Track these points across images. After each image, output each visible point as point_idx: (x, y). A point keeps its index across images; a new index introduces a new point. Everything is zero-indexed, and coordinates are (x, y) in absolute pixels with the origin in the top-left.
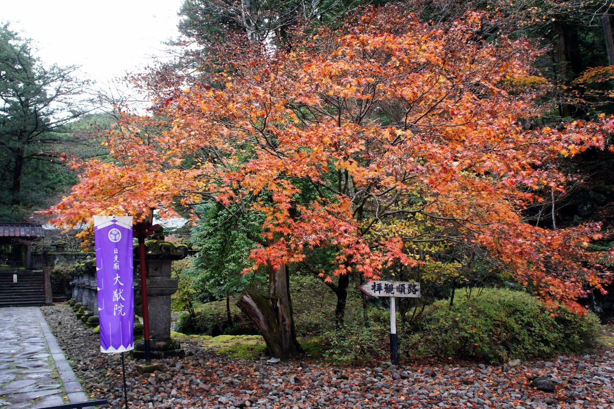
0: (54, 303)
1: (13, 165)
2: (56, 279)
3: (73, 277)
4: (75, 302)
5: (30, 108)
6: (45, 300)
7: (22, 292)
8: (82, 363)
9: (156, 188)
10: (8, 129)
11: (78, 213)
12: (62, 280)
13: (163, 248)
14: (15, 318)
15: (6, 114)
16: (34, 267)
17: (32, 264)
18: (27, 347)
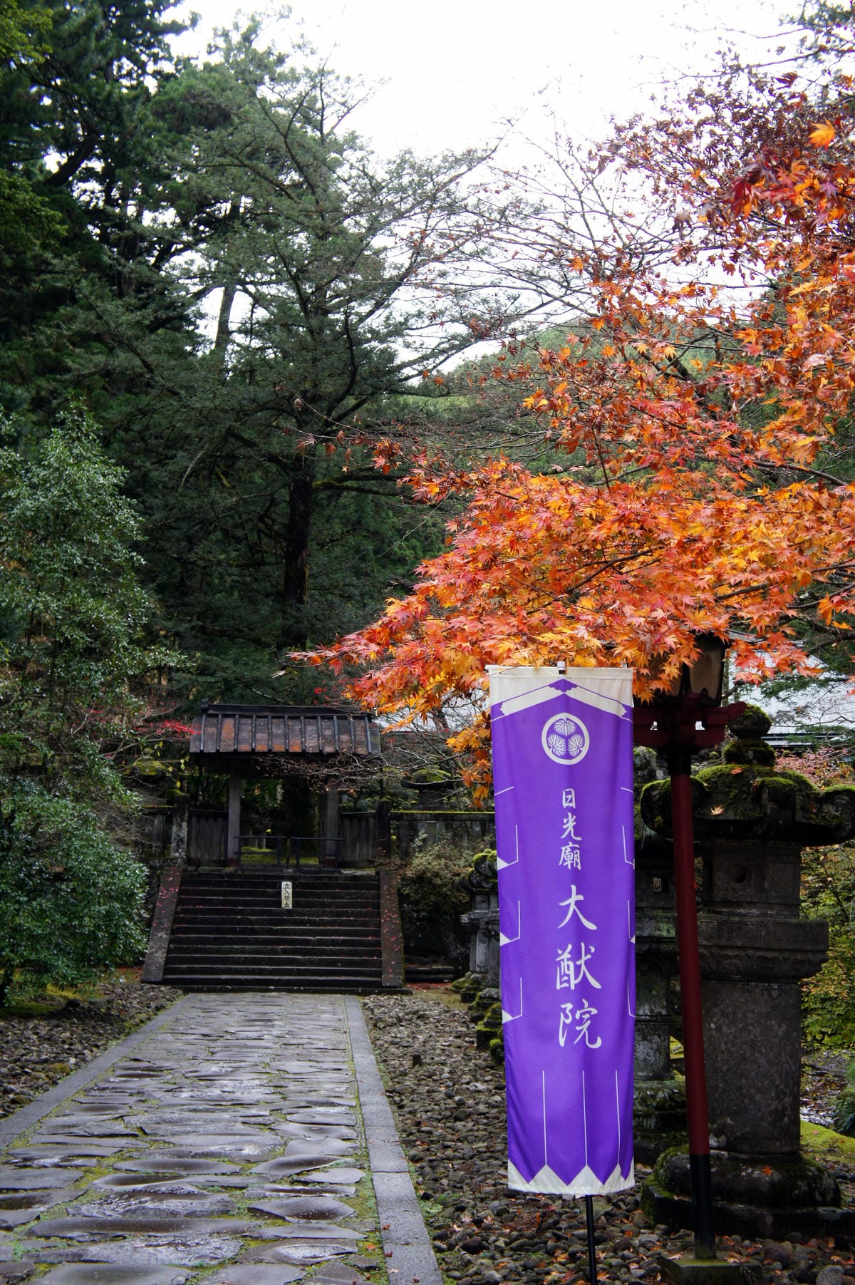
0: (408, 987)
1: (282, 513)
2: (417, 903)
3: (473, 896)
4: (477, 985)
5: (331, 316)
6: (379, 974)
7: (307, 942)
8: (467, 1218)
9: (724, 560)
10: (263, 395)
11: (438, 658)
12: (436, 908)
13: (765, 796)
14: (276, 1032)
15: (256, 343)
16: (348, 857)
17: (340, 846)
18: (297, 1137)
